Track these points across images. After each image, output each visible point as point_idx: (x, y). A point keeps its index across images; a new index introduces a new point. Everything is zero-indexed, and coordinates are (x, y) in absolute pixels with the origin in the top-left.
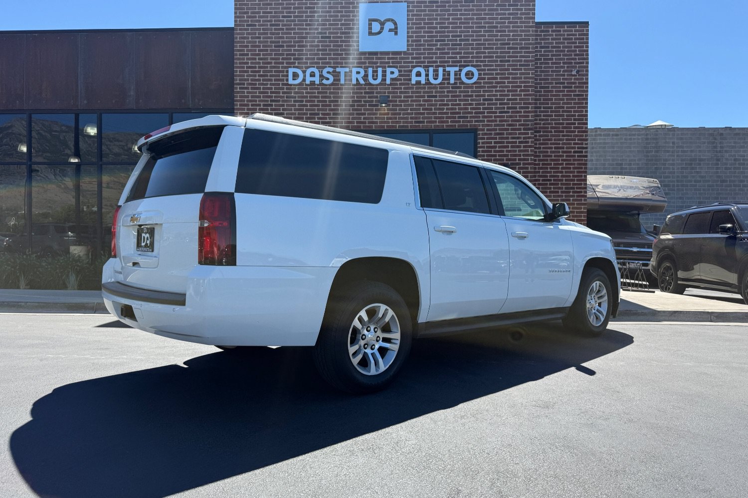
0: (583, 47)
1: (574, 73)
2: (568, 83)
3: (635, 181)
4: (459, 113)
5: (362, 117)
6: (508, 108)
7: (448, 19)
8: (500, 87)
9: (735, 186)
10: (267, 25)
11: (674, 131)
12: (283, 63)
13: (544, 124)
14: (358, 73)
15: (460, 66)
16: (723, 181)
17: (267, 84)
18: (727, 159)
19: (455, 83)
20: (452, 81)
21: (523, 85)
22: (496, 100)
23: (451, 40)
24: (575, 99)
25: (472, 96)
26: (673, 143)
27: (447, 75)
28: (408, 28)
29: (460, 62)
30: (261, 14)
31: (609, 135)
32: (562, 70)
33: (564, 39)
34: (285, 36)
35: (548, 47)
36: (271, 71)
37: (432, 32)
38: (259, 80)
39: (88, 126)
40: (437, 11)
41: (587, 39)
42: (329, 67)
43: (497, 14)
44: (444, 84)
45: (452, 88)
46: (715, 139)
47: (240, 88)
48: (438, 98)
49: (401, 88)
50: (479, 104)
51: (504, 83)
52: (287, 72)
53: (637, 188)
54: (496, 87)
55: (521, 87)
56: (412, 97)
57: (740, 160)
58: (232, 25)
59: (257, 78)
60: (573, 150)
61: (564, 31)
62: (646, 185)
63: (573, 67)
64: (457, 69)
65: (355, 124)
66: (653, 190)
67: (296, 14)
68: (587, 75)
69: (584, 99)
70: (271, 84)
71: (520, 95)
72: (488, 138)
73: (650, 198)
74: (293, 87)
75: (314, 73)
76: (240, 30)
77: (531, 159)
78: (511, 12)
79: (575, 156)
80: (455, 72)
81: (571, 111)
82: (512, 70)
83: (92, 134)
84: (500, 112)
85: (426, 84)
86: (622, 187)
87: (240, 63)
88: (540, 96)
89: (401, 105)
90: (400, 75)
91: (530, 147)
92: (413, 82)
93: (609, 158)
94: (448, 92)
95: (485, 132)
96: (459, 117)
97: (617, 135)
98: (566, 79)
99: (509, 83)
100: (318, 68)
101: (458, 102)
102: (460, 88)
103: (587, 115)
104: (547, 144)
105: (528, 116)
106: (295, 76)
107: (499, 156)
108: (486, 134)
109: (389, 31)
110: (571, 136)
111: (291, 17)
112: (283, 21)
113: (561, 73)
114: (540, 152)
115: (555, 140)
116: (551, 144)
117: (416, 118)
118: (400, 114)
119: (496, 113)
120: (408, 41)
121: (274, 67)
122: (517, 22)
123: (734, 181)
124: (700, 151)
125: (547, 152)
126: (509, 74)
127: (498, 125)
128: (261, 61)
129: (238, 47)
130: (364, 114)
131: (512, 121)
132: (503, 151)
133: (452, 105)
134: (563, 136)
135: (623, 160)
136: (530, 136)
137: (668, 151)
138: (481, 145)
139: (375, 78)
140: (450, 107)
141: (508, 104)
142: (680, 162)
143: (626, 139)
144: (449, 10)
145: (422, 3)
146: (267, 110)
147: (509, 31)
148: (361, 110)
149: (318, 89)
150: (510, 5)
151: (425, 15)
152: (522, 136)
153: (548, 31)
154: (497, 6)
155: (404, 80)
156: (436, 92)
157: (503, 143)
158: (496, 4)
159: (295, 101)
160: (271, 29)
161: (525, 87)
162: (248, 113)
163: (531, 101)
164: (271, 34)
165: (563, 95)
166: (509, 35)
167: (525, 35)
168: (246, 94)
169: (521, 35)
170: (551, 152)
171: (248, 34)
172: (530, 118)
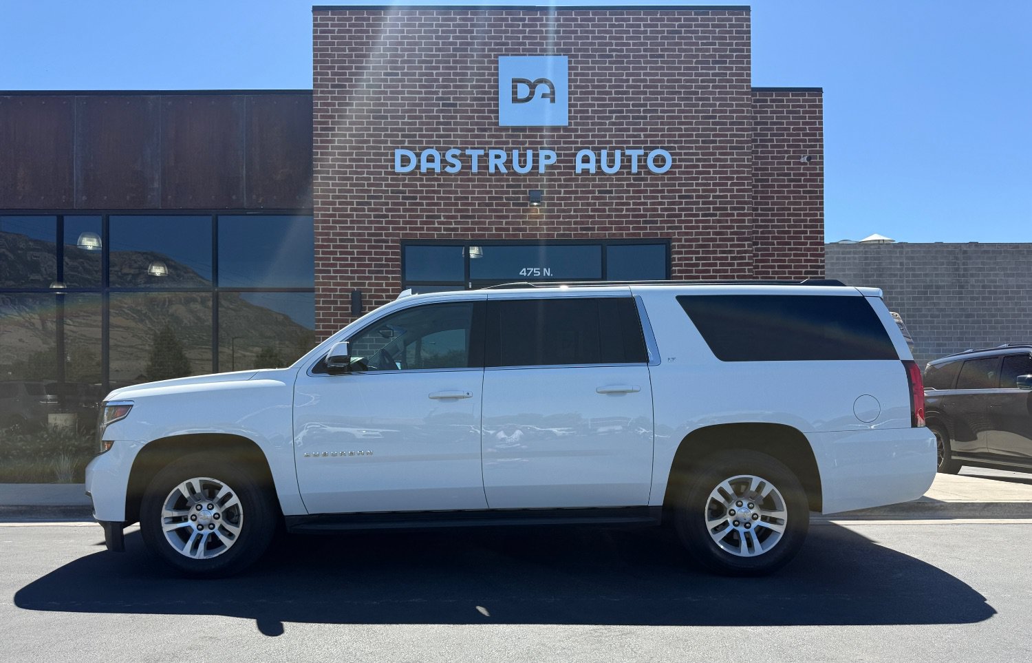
0: (815, 123)
1: (804, 160)
2: (794, 175)
4: (645, 216)
5: (504, 221)
6: (715, 209)
7: (628, 81)
8: (703, 179)
9: (984, 322)
10: (362, 86)
11: (902, 247)
12: (386, 142)
13: (762, 233)
14: (498, 157)
15: (645, 148)
16: (968, 316)
17: (363, 173)
18: (973, 286)
19: (639, 173)
20: (635, 169)
21: (735, 176)
22: (698, 197)
23: (632, 111)
24: (806, 198)
25: (663, 191)
26: (901, 264)
27: (627, 160)
28: (570, 93)
29: (646, 142)
30: (353, 70)
32: (786, 155)
33: (788, 112)
34: (389, 102)
35: (766, 123)
36: (369, 154)
37: (604, 99)
38: (351, 166)
39: (83, 236)
40: (611, 68)
41: (821, 112)
42: (454, 148)
43: (697, 75)
44: (623, 173)
45: (635, 179)
46: (957, 258)
47: (322, 178)
48: (614, 195)
49: (560, 180)
50: (674, 203)
51: (709, 173)
52: (393, 154)
54: (697, 178)
55: (732, 178)
56: (576, 192)
57: (990, 287)
59: (348, 163)
61: (788, 101)
63: (801, 152)
64: (641, 152)
65: (494, 232)
67: (406, 71)
68: (822, 163)
69: (818, 198)
70: (368, 173)
71: (732, 191)
72: (686, 253)
74: (400, 176)
75: (432, 156)
76: (322, 92)
78: (717, 71)
80: (639, 156)
81: (800, 215)
82: (721, 154)
83: (90, 248)
84: (704, 215)
85: (597, 173)
87: (322, 142)
88: (757, 192)
89: (560, 205)
90: (558, 161)
91: (748, 264)
92: (578, 170)
94: (628, 185)
95: (683, 243)
96: (645, 222)
98: (792, 169)
99: (715, 172)
100: (438, 149)
101: (643, 200)
102: (645, 179)
103: (822, 221)
104: (767, 261)
105: (743, 221)
106: (405, 160)
107: (704, 277)
108: (683, 246)
109: (542, 97)
110: (801, 249)
112: (386, 80)
113: (786, 160)
115: (778, 255)
116: (773, 261)
117: (582, 223)
118: (559, 217)
119: (697, 215)
120: (570, 112)
121: (373, 148)
122: (725, 87)
123: (984, 316)
124: (937, 275)
126: (715, 160)
127: (700, 234)
128: (353, 139)
129: (318, 117)
130: (507, 217)
131: (721, 227)
132: (708, 271)
134: (790, 249)
136: (746, 249)
137: (895, 275)
138: (676, 262)
139: (522, 164)
140: (631, 207)
141: (715, 203)
142: (911, 290)
143: (838, 259)
144: (628, 68)
145: (589, 56)
146: (363, 210)
147: (714, 99)
148: (501, 211)
149: (438, 180)
150: (715, 62)
151: (593, 75)
152: (736, 249)
153: (766, 101)
154: (697, 62)
155: (565, 167)
156: (611, 186)
157: (709, 259)
158: (694, 60)
159: (404, 198)
160: (369, 93)
161: (738, 178)
162: (334, 216)
163: (746, 199)
164: (368, 98)
165: (788, 192)
166: (715, 105)
167: (737, 105)
168: (331, 187)
169: (732, 105)
170: (774, 272)
171: (333, 98)
172: (746, 224)
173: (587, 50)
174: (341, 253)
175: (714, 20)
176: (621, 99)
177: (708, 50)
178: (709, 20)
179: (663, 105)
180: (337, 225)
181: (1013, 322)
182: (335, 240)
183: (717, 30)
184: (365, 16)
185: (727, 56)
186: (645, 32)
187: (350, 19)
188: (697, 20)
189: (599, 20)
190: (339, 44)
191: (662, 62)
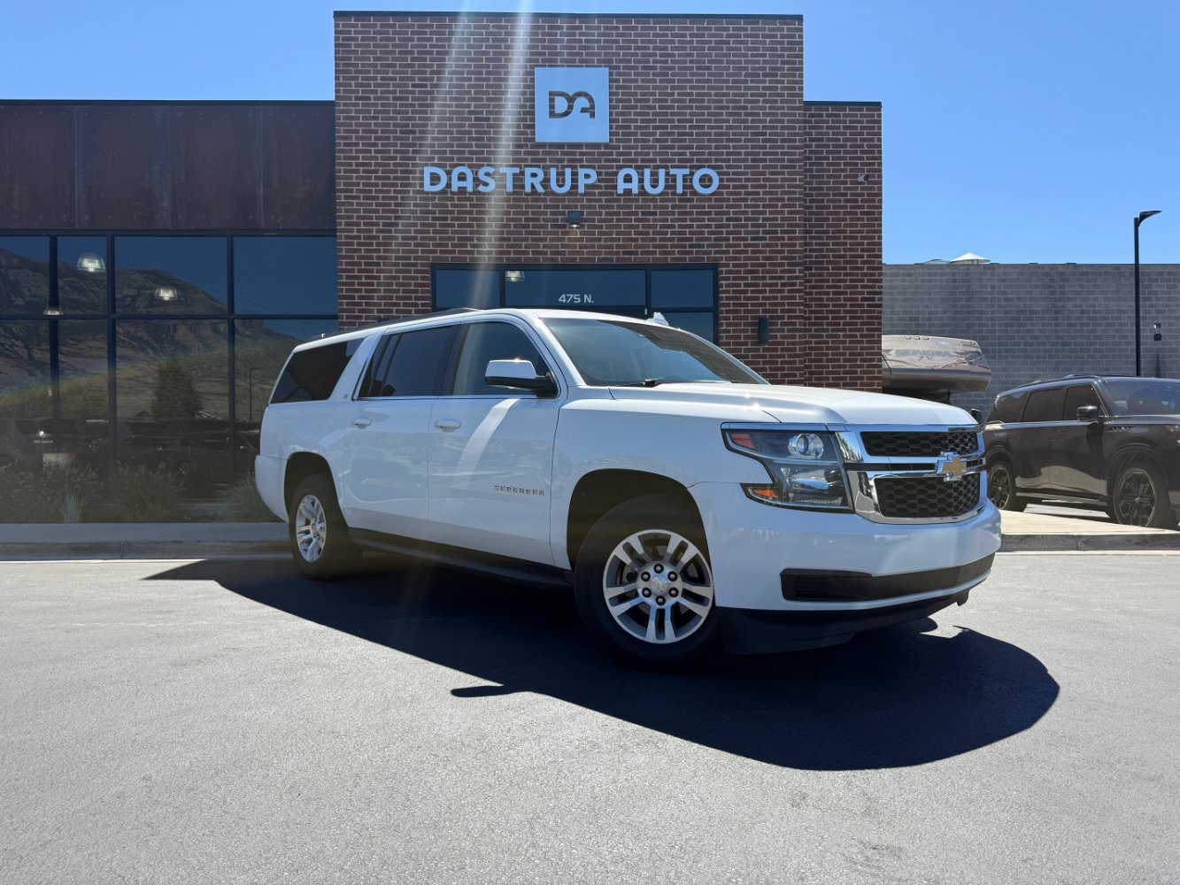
0: (873, 140)
1: (861, 179)
2: (851, 195)
3: (944, 343)
4: (691, 239)
5: (542, 244)
6: (764, 232)
7: (673, 94)
8: (752, 200)
9: (1082, 350)
10: (388, 99)
11: (993, 268)
12: (414, 159)
13: (816, 257)
14: (534, 175)
15: (691, 167)
16: (1065, 344)
17: (390, 192)
18: (1070, 311)
19: (684, 194)
20: (680, 190)
21: (786, 197)
22: (746, 219)
23: (677, 127)
24: (863, 220)
25: (709, 213)
26: (993, 287)
27: (671, 180)
28: (611, 107)
29: (692, 160)
30: (379, 81)
31: (897, 275)
32: (843, 174)
33: (845, 128)
34: (417, 116)
35: (822, 140)
37: (648, 114)
38: (377, 185)
39: (84, 258)
40: (655, 81)
41: (880, 128)
42: (488, 165)
43: (746, 88)
44: (668, 194)
45: (680, 200)
46: (1052, 281)
47: (346, 197)
48: (658, 216)
49: (600, 200)
50: (721, 226)
51: (758, 193)
52: (422, 172)
53: (946, 354)
54: (746, 200)
55: (783, 200)
56: (618, 214)
57: (1088, 312)
58: (331, 97)
59: (373, 181)
60: (860, 297)
61: (845, 115)
62: (960, 349)
63: (859, 170)
64: (687, 171)
65: (531, 256)
66: (970, 357)
67: (435, 82)
68: (880, 183)
69: (876, 219)
70: (395, 192)
71: (783, 213)
72: (734, 279)
73: (967, 369)
74: (430, 196)
75: (464, 174)
76: (345, 105)
77: (800, 309)
78: (768, 85)
79: (862, 306)
80: (684, 175)
81: (856, 238)
82: (771, 173)
83: (91, 270)
84: (753, 239)
85: (640, 194)
86: (925, 353)
87: (345, 158)
88: (810, 213)
89: (601, 227)
90: (599, 180)
91: (798, 291)
92: (620, 191)
93: (898, 309)
94: (673, 207)
95: (731, 268)
96: (691, 246)
97: (910, 275)
98: (849, 189)
99: (765, 193)
100: (470, 166)
101: (688, 223)
102: (691, 200)
103: (880, 244)
104: (822, 287)
105: (794, 245)
106: (435, 179)
107: (753, 305)
108: (731, 272)
109: (581, 112)
110: (857, 275)
111: (425, 86)
112: (413, 92)
113: (842, 179)
114: (811, 300)
115: (833, 281)
116: (828, 287)
117: (624, 246)
118: (600, 240)
120: (611, 127)
121: (400, 165)
122: (776, 101)
123: (1082, 344)
124: (1031, 299)
125: (822, 299)
126: (765, 180)
127: (750, 259)
128: (379, 155)
129: (341, 131)
130: (545, 240)
131: (771, 252)
132: (757, 298)
134: (846, 275)
135: (918, 312)
136: (797, 274)
137: (985, 299)
138: (724, 289)
139: (561, 183)
140: (677, 229)
141: (764, 226)
142: (1002, 315)
143: (923, 281)
144: (673, 81)
145: (631, 68)
146: (390, 231)
147: (764, 114)
148: (539, 233)
149: (471, 199)
150: (765, 75)
151: (636, 88)
152: (786, 275)
153: (821, 116)
154: (746, 75)
155: (606, 187)
156: (655, 207)
157: (758, 285)
158: (744, 73)
159: (434, 219)
160: (395, 105)
161: (789, 199)
162: (359, 237)
163: (798, 222)
164: (394, 112)
165: (845, 213)
166: (765, 121)
167: (789, 121)
168: (355, 207)
169: (783, 121)
170: (828, 300)
171: (358, 111)
172: (798, 248)
173: (629, 61)
174: (367, 277)
175: (764, 29)
176: (666, 114)
177: (758, 62)
178: (759, 29)
180: (362, 248)
181: (1113, 350)
182: (360, 264)
183: (768, 40)
184: (391, 22)
185: (778, 69)
186: (692, 42)
187: (375, 26)
188: (746, 29)
189: (643, 28)
190: (363, 52)
191: (710, 75)
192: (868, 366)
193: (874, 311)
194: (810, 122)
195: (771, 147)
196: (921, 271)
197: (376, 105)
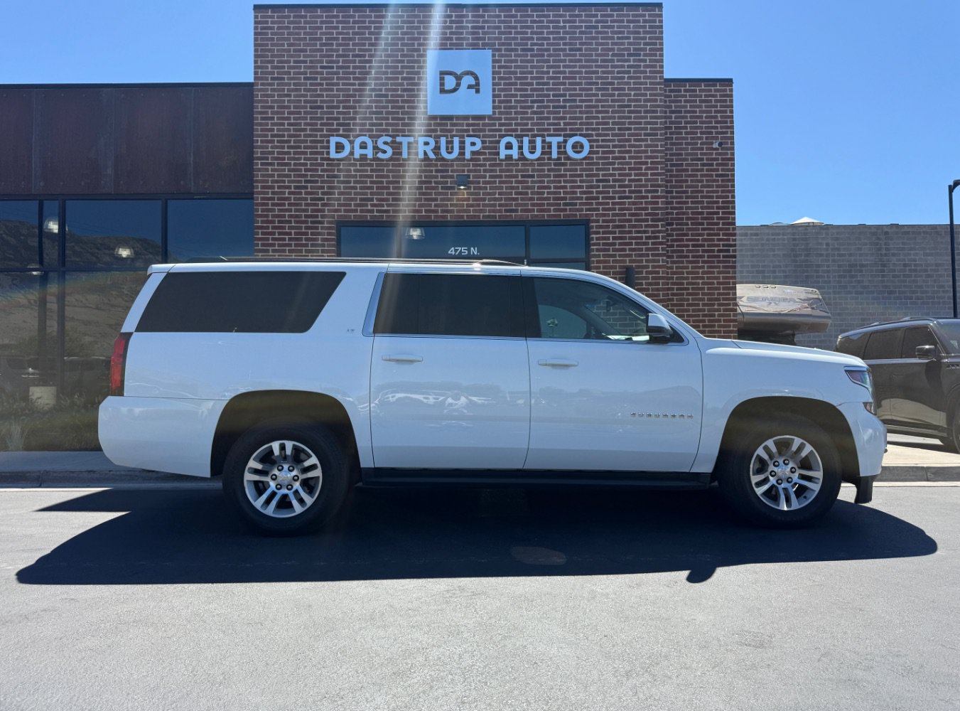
0: (726, 112)
1: (716, 145)
2: (707, 160)
3: (789, 291)
4: (565, 198)
5: (433, 203)
6: (630, 192)
7: (548, 73)
8: (619, 164)
10: (300, 79)
11: (829, 229)
12: (322, 130)
13: (677, 214)
14: (427, 144)
15: (565, 136)
16: (890, 292)
17: (300, 159)
18: (894, 265)
19: (559, 159)
20: (554, 155)
21: (649, 161)
22: (614, 181)
23: (552, 101)
24: (718, 181)
25: (581, 176)
26: (827, 244)
27: (547, 147)
28: (494, 84)
29: (565, 130)
30: (292, 64)
31: (746, 235)
32: (699, 142)
33: (701, 101)
34: (325, 93)
35: (680, 112)
36: (306, 142)
38: (289, 153)
39: (49, 221)
40: (532, 61)
41: (732, 101)
42: (386, 135)
43: (613, 66)
44: (544, 159)
45: (555, 165)
46: (879, 239)
47: (262, 164)
48: (536, 179)
49: (485, 165)
50: (592, 187)
51: (624, 158)
52: (328, 142)
53: (791, 300)
54: (614, 163)
55: (647, 163)
56: (500, 177)
57: (910, 265)
59: (286, 150)
60: (716, 248)
61: (701, 91)
62: (803, 296)
63: (714, 138)
64: (561, 139)
65: (424, 214)
66: (813, 303)
67: (341, 64)
68: (733, 149)
69: (729, 181)
70: (305, 159)
71: (646, 174)
72: (604, 233)
73: (810, 313)
74: (336, 162)
75: (365, 143)
76: (262, 84)
77: (662, 260)
78: (632, 63)
79: (719, 256)
80: (558, 143)
81: (712, 197)
82: (635, 140)
84: (620, 198)
85: (519, 159)
86: (773, 299)
87: (262, 130)
88: (671, 176)
89: (486, 188)
90: (484, 148)
91: (661, 243)
92: (502, 156)
93: (748, 264)
94: (549, 170)
95: (601, 224)
96: (565, 204)
97: (756, 235)
98: (705, 154)
99: (630, 158)
100: (370, 137)
101: (563, 184)
102: (565, 164)
103: (734, 202)
104: (682, 240)
105: (657, 203)
106: (340, 147)
107: (620, 256)
108: (601, 227)
109: (468, 88)
110: (713, 229)
111: (332, 67)
112: (322, 73)
113: (699, 146)
114: (673, 251)
115: (692, 235)
116: (687, 240)
117: (506, 205)
118: (484, 199)
119: (614, 198)
120: (494, 101)
121: (310, 136)
122: (639, 78)
123: (905, 292)
124: (861, 255)
125: (683, 251)
126: (630, 146)
127: (617, 215)
128: (292, 127)
129: (259, 107)
130: (436, 200)
131: (636, 209)
133: (555, 187)
134: (703, 229)
135: (764, 266)
136: (660, 228)
137: (821, 255)
138: (595, 242)
139: (450, 150)
140: (552, 190)
141: (630, 186)
142: (837, 268)
143: (768, 240)
144: (549, 61)
145: (512, 50)
146: (301, 193)
147: (630, 89)
148: (430, 194)
149: (371, 165)
150: (630, 55)
151: (516, 67)
152: (650, 229)
153: (680, 91)
154: (613, 55)
155: (490, 153)
156: (533, 170)
157: (625, 238)
158: (610, 53)
159: (339, 182)
160: (306, 85)
161: (652, 163)
162: (273, 199)
163: (660, 183)
164: (305, 90)
165: (702, 175)
166: (630, 95)
167: (651, 95)
168: (270, 173)
169: (646, 95)
170: (688, 251)
171: (273, 90)
172: (660, 205)
173: (510, 44)
174: (279, 234)
175: (628, 15)
177: (623, 44)
178: (624, 16)
179: (581, 95)
180: (276, 208)
181: (933, 298)
182: (274, 222)
183: (632, 25)
184: (303, 13)
185: (641, 49)
186: (564, 27)
187: (289, 16)
188: (612, 16)
189: (521, 16)
190: (278, 39)
191: (581, 55)
192: (725, 310)
193: (729, 262)
194: (670, 96)
195: (635, 118)
196: (766, 231)
197: (290, 84)
